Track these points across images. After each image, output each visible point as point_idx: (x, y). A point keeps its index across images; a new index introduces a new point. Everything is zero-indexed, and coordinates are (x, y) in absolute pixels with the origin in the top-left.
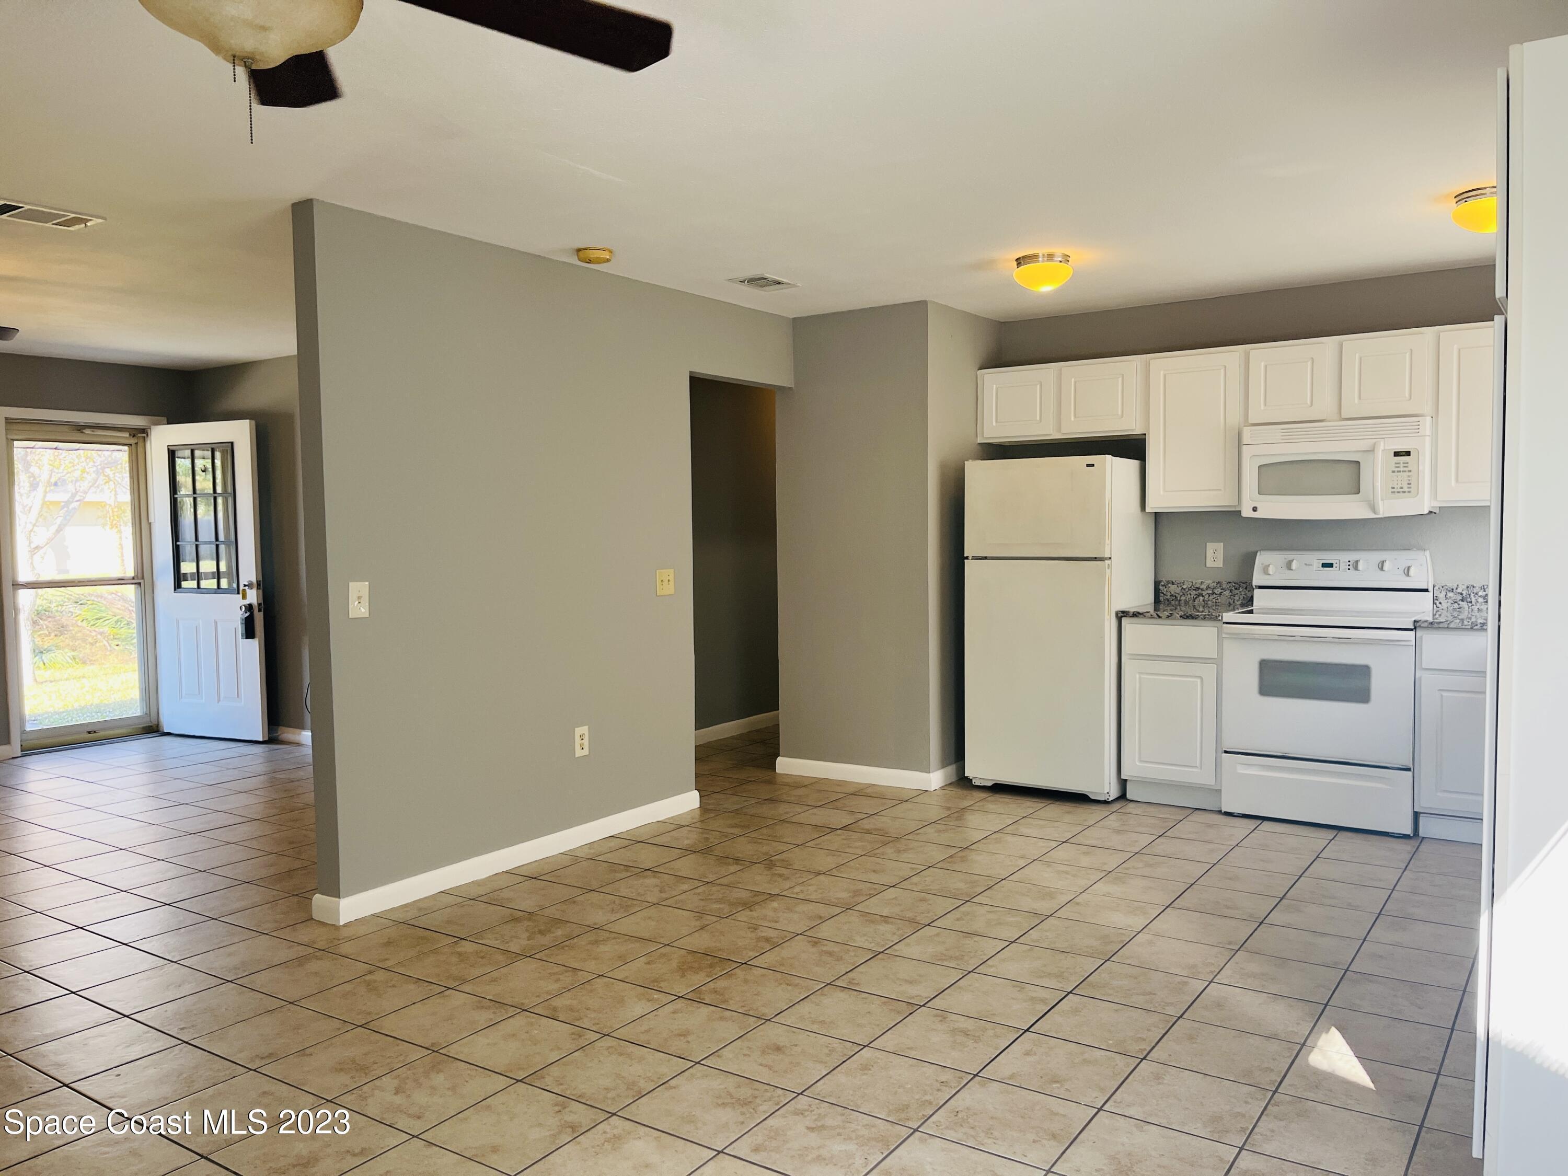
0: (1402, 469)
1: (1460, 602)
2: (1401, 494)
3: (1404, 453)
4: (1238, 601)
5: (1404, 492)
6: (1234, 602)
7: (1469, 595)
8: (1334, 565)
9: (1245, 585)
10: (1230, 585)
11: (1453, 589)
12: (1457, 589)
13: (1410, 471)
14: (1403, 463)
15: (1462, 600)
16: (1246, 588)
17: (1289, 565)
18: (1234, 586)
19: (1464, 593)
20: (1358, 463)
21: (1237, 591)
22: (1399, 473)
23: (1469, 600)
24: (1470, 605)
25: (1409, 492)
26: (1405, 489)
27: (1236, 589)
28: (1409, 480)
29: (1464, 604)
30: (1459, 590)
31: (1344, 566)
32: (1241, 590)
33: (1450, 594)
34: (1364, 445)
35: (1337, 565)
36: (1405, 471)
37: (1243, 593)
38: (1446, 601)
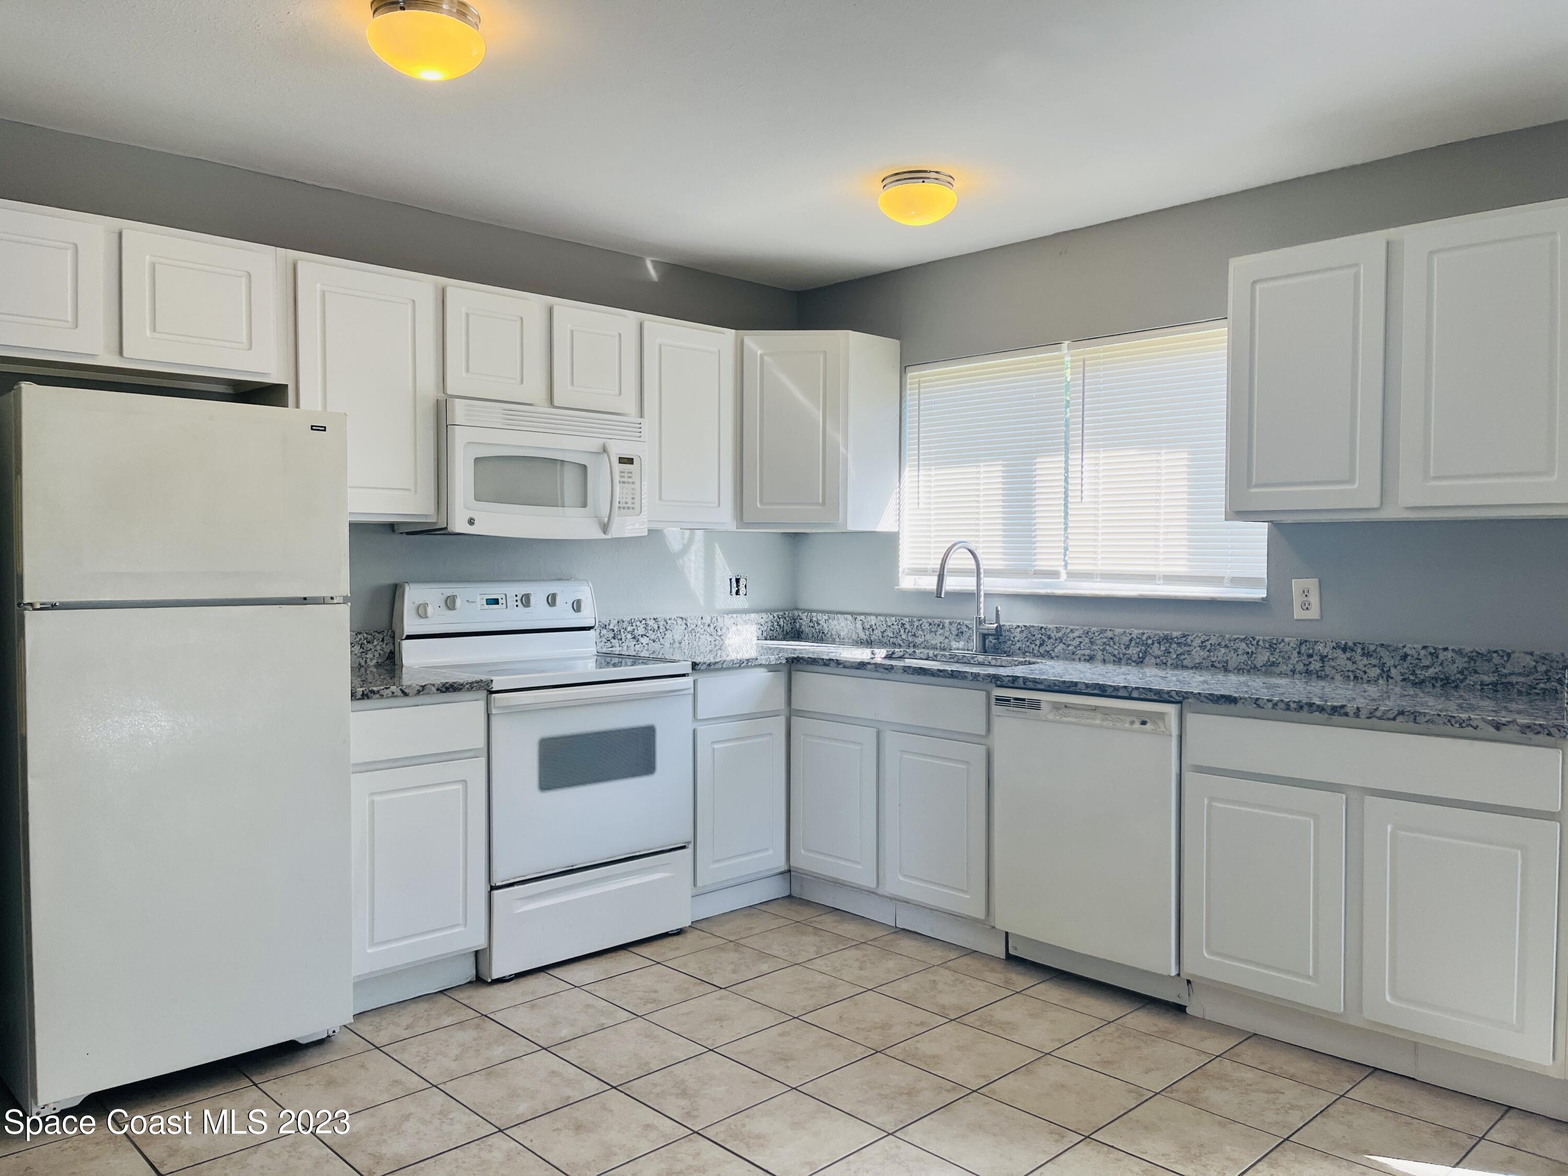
0: (626, 480)
1: (612, 641)
2: (626, 510)
3: (626, 460)
4: (371, 660)
5: (628, 508)
6: (366, 662)
7: (620, 631)
8: (500, 601)
9: (381, 636)
10: (359, 636)
11: (606, 626)
12: (609, 624)
13: (633, 483)
14: (628, 473)
15: (614, 638)
16: (383, 640)
17: (450, 603)
18: (366, 639)
19: (615, 629)
20: (585, 467)
21: (370, 646)
22: (623, 485)
23: (619, 637)
24: (621, 642)
25: (633, 508)
26: (630, 505)
27: (369, 642)
28: (633, 494)
29: (615, 642)
30: (611, 627)
31: (511, 602)
32: (375, 643)
33: (604, 632)
34: (594, 444)
35: (504, 601)
36: (628, 483)
37: (378, 648)
38: (601, 640)
